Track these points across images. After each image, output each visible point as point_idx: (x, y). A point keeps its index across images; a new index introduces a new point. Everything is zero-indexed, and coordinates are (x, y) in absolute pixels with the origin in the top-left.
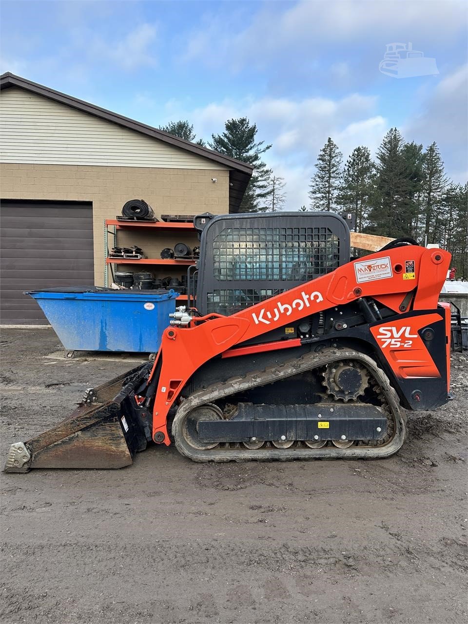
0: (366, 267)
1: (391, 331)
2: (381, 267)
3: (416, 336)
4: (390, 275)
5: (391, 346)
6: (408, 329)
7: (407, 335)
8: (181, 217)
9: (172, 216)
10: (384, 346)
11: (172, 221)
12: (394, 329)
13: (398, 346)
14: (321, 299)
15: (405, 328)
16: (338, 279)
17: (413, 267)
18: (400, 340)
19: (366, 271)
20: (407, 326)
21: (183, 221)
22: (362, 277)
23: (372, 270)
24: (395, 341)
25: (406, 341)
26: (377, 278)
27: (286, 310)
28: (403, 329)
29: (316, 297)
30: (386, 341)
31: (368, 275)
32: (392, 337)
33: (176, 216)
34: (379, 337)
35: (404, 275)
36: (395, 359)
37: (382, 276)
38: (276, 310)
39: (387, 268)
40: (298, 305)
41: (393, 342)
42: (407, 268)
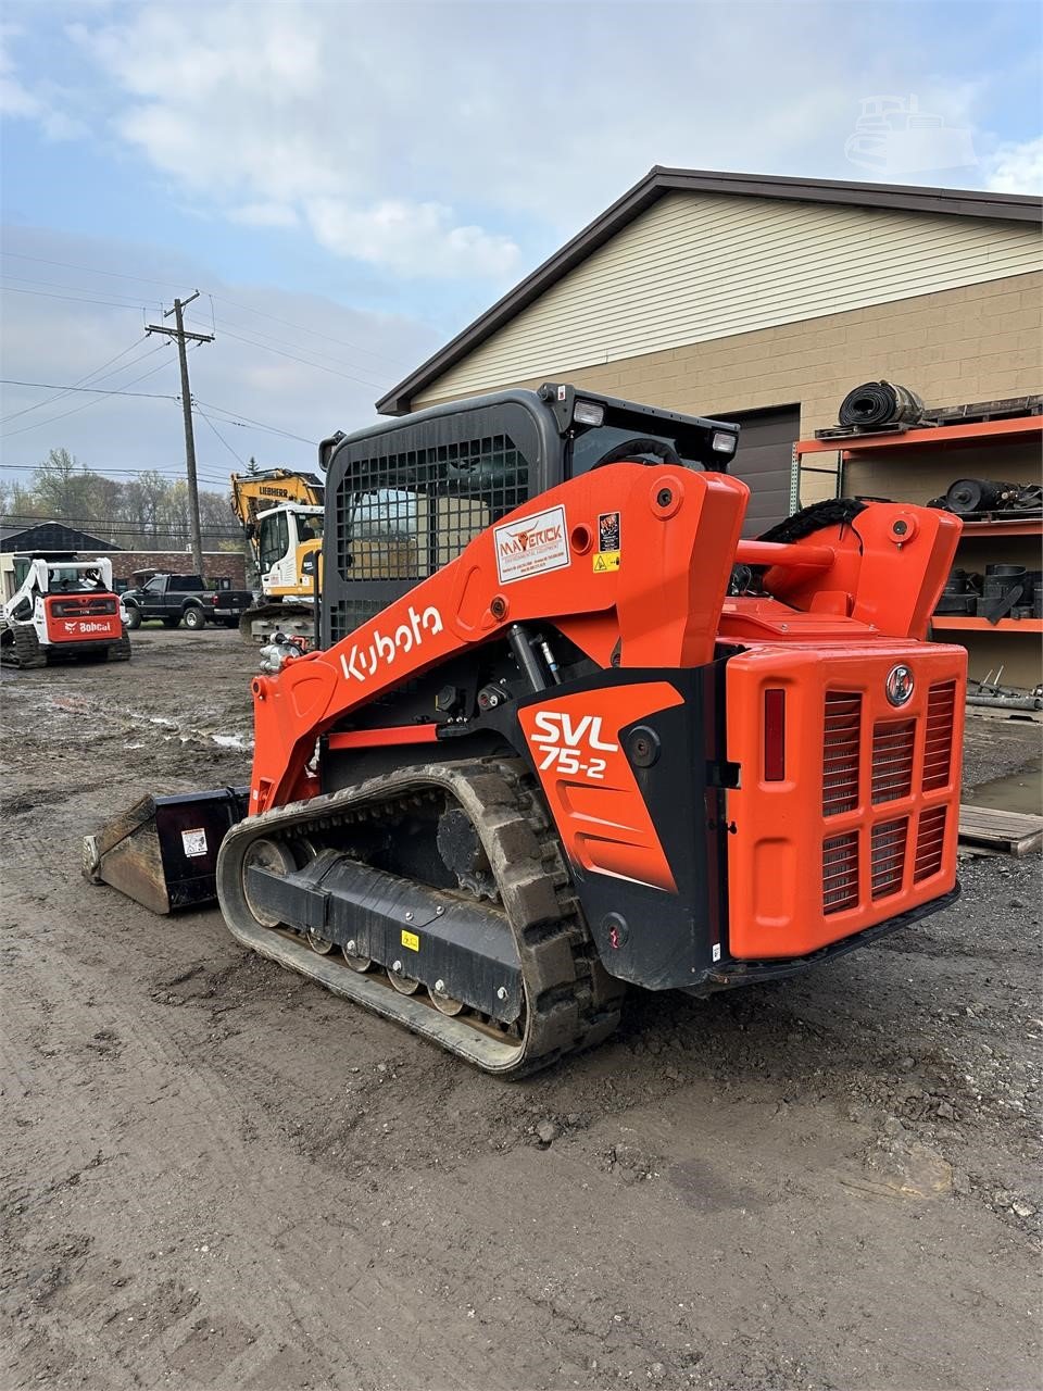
0: (517, 539)
1: (558, 724)
2: (546, 537)
3: (614, 748)
4: (563, 559)
5: (560, 769)
6: (597, 722)
7: (594, 742)
8: (974, 410)
9: (950, 411)
10: (544, 766)
11: (948, 423)
12: (566, 719)
13: (573, 771)
14: (438, 627)
15: (590, 718)
16: (466, 574)
17: (617, 534)
18: (577, 753)
19: (517, 550)
20: (594, 715)
21: (979, 420)
22: (511, 565)
23: (528, 547)
24: (568, 756)
25: (593, 760)
26: (537, 570)
27: (387, 649)
28: (586, 720)
29: (431, 619)
30: (549, 753)
31: (521, 562)
32: (561, 743)
33: (962, 408)
34: (535, 738)
35: (596, 558)
36: (568, 807)
37: (550, 564)
38: (372, 650)
39: (558, 538)
40: (404, 637)
41: (563, 759)
42: (602, 536)
